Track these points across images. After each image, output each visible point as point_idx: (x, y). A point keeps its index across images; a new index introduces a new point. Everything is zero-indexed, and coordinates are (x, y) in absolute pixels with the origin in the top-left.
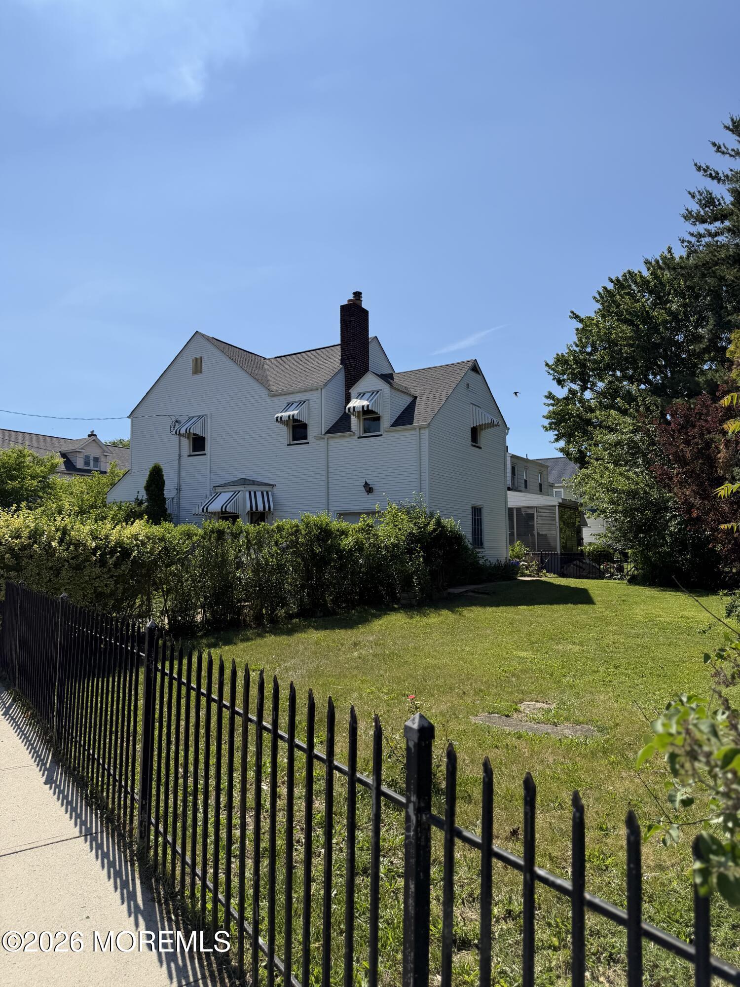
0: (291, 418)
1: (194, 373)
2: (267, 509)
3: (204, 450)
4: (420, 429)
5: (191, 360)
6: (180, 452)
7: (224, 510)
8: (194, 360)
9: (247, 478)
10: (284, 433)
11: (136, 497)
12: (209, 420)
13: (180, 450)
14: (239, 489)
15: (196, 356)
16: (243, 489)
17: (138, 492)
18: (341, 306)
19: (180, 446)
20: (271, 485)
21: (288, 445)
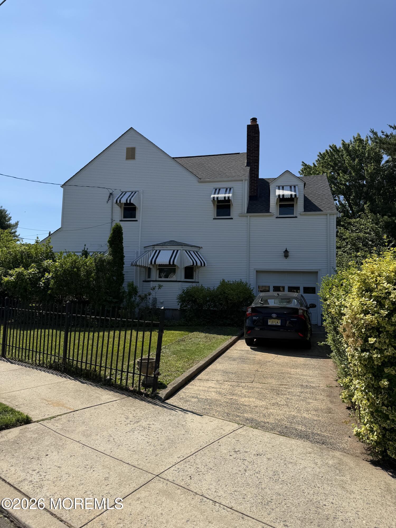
0: (216, 199)
1: (128, 158)
2: (195, 264)
3: (135, 217)
4: (330, 214)
5: (126, 149)
6: (112, 217)
7: (171, 263)
8: (128, 149)
9: (175, 240)
10: (212, 210)
11: (83, 249)
12: (142, 195)
13: (112, 216)
14: (178, 249)
15: (131, 146)
16: (181, 249)
17: (85, 245)
18: (248, 125)
19: (112, 213)
20: (199, 247)
21: (214, 219)
